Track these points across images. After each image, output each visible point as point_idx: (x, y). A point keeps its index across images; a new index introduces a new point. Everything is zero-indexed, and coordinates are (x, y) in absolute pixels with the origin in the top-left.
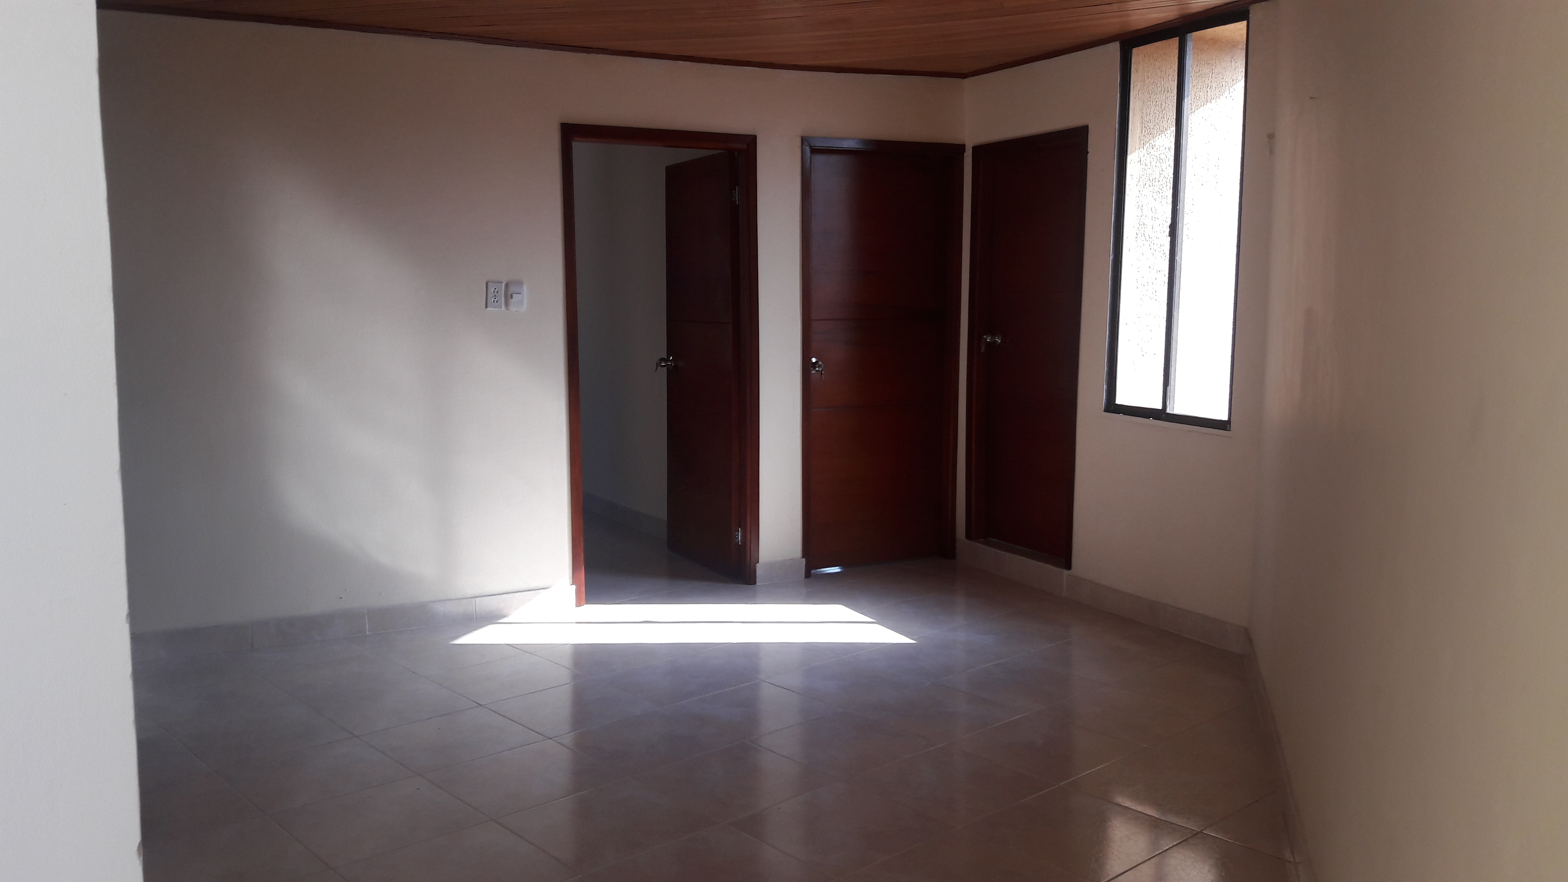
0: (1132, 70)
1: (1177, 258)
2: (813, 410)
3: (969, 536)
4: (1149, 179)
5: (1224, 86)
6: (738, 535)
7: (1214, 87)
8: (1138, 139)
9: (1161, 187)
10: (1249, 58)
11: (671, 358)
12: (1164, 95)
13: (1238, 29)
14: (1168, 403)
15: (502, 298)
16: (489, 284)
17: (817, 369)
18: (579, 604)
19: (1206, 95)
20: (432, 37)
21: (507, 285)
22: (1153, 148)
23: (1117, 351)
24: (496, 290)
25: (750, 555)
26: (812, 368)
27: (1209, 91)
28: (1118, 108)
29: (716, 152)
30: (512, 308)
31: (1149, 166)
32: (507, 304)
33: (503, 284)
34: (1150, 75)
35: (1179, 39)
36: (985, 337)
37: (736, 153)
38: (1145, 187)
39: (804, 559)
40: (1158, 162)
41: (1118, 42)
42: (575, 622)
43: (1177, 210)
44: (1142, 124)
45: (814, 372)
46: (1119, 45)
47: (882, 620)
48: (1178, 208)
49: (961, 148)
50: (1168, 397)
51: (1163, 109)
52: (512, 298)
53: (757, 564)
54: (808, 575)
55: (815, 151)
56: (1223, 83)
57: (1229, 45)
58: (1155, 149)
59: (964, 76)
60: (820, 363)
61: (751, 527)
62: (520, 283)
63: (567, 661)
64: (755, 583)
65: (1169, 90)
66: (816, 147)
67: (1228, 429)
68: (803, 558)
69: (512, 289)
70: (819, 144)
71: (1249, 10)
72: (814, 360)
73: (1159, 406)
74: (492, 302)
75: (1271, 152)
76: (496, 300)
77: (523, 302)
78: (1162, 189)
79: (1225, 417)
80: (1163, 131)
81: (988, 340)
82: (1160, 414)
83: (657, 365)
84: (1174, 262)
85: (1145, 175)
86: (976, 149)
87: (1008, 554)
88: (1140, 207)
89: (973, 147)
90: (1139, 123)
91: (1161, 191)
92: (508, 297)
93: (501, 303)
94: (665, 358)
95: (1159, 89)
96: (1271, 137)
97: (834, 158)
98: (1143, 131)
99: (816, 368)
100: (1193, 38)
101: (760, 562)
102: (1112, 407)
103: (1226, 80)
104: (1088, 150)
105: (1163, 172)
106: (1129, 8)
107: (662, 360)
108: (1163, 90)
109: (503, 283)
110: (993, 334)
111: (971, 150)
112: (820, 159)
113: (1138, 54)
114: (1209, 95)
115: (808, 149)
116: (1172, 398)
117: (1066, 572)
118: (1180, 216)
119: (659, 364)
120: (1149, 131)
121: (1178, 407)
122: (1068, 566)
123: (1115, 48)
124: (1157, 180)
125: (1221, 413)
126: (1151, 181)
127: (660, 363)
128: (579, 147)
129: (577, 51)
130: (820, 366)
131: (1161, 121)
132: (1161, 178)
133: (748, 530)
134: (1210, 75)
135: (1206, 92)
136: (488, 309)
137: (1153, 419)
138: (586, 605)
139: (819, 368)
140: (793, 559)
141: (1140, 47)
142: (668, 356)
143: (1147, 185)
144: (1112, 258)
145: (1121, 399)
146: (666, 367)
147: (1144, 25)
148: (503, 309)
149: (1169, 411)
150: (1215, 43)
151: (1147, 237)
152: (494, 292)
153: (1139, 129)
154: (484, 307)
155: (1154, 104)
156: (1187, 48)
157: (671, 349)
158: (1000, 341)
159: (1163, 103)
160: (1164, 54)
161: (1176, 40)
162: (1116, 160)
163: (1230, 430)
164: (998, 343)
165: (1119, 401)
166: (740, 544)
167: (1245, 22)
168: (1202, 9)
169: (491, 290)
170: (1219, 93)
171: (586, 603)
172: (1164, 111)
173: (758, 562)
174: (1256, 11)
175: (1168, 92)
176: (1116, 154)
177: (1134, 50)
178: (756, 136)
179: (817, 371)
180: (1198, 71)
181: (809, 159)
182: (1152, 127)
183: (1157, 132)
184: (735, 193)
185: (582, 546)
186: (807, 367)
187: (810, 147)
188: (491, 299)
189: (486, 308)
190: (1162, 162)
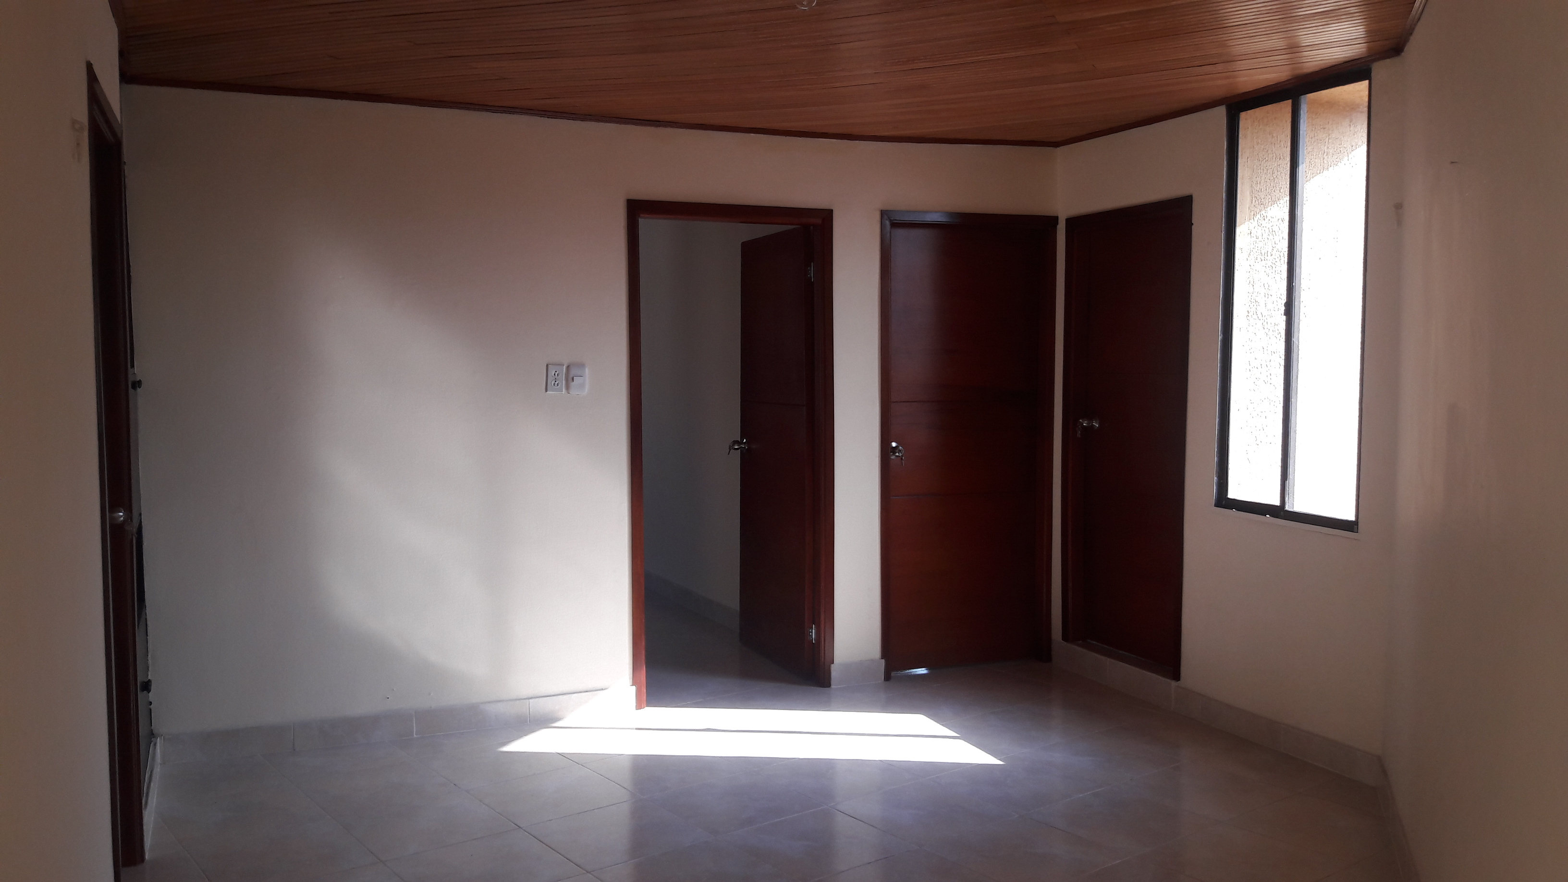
0: (1241, 135)
1: (1294, 339)
2: (895, 497)
3: (1065, 638)
4: (1261, 253)
5: (1342, 152)
6: (812, 633)
7: (1331, 154)
8: (1248, 209)
9: (1274, 262)
10: (1372, 123)
11: (745, 441)
12: (1276, 162)
13: (1358, 90)
14: (1287, 499)
15: (563, 382)
16: (549, 367)
17: (897, 454)
18: (639, 706)
19: (1322, 162)
21: (568, 368)
22: (1264, 219)
23: (1228, 440)
24: (557, 373)
25: (824, 654)
26: (892, 453)
27: (1326, 157)
28: (1225, 177)
29: (794, 227)
30: (573, 392)
31: (1260, 239)
32: (568, 387)
33: (565, 367)
34: (1260, 142)
35: (1293, 102)
36: (1081, 421)
37: (812, 227)
38: (1255, 261)
40: (1271, 235)
41: (1224, 105)
42: (635, 727)
43: (1292, 287)
44: (1251, 194)
45: (893, 457)
46: (1225, 109)
48: (1294, 284)
49: (1054, 220)
50: (1287, 492)
51: (1275, 177)
52: (573, 381)
53: (832, 665)
54: (887, 677)
55: (895, 225)
56: (1341, 149)
57: (1347, 109)
58: (1267, 220)
59: (1056, 144)
60: (901, 447)
61: (825, 624)
62: (581, 366)
64: (829, 686)
65: (1282, 157)
66: (896, 221)
67: (1356, 530)
68: (882, 659)
69: (573, 372)
70: (900, 218)
71: (1370, 69)
72: (894, 444)
73: (1277, 503)
74: (553, 384)
75: (1399, 223)
76: (557, 382)
77: (585, 383)
79: (1352, 517)
80: (1275, 201)
81: (1084, 424)
82: (1278, 512)
83: (730, 448)
84: (1291, 343)
85: (1257, 248)
86: (1070, 221)
87: (1109, 660)
88: (1252, 283)
89: (1066, 219)
90: (1248, 193)
91: (1274, 266)
92: (569, 379)
93: (562, 386)
94: (738, 441)
95: (1271, 156)
96: (1399, 206)
97: (915, 233)
98: (1254, 201)
100: (1308, 100)
101: (835, 663)
102: (1223, 501)
103: (1345, 146)
104: (1193, 222)
105: (1276, 245)
106: (1236, 68)
107: (735, 442)
108: (1275, 157)
109: (564, 365)
110: (1091, 419)
111: (1065, 222)
112: (902, 233)
113: (1247, 119)
114: (1325, 162)
115: (889, 224)
116: (1291, 494)
117: (1174, 683)
118: (1296, 294)
120: (1259, 201)
121: (1299, 504)
122: (1177, 677)
123: (1221, 112)
124: (1269, 254)
125: (1348, 513)
126: (1263, 255)
127: (733, 445)
128: (645, 224)
129: (643, 125)
130: (901, 451)
131: (1274, 190)
133: (822, 626)
135: (1322, 159)
136: (548, 392)
137: (1268, 515)
138: (647, 708)
139: (899, 453)
140: (871, 660)
141: (1249, 111)
142: (742, 438)
143: (1259, 260)
144: (1220, 338)
145: (1233, 493)
146: (740, 450)
147: (1250, 88)
148: (563, 393)
149: (1287, 508)
150: (1332, 106)
151: (1260, 316)
152: (554, 374)
153: (1249, 199)
154: (544, 390)
155: (1265, 171)
156: (1301, 112)
157: (745, 431)
158: (1097, 426)
159: (1276, 172)
160: (1275, 118)
161: (1289, 102)
162: (1223, 232)
163: (1357, 532)
164: (1096, 428)
165: (1231, 495)
166: (814, 642)
167: (1367, 82)
168: (1317, 69)
169: (552, 372)
170: (1337, 160)
171: (647, 706)
172: (1276, 180)
173: (833, 663)
174: (1379, 70)
175: (1280, 159)
176: (1223, 225)
177: (1243, 115)
178: (832, 210)
179: (897, 456)
180: (1313, 136)
181: (888, 235)
182: (1263, 197)
183: (1269, 202)
184: (811, 270)
185: (643, 643)
186: (886, 452)
187: (890, 220)
188: (551, 382)
189: (546, 391)
190: (1275, 235)
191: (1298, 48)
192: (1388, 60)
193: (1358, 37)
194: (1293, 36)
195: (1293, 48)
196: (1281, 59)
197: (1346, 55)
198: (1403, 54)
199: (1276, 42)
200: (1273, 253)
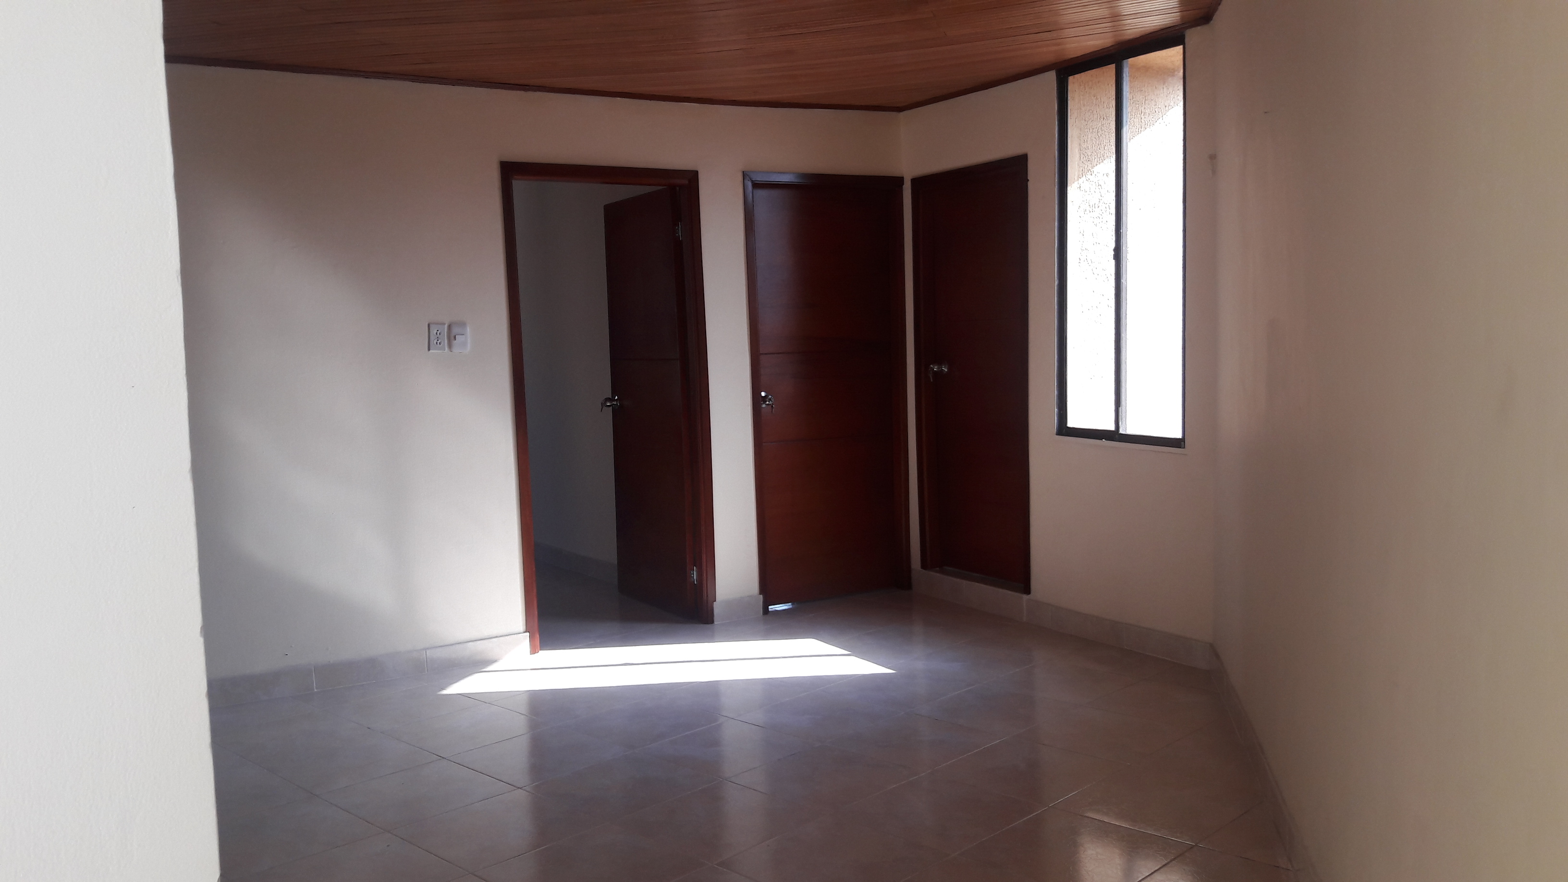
0: (1069, 98)
1: (1123, 281)
2: (764, 444)
3: (924, 566)
4: (1089, 205)
5: (1157, 112)
6: (693, 574)
7: (1147, 114)
8: (1077, 165)
9: (1101, 213)
10: (1187, 82)
11: (616, 398)
12: (1101, 122)
13: (1173, 55)
14: (1120, 423)
15: (445, 341)
16: (431, 325)
17: (768, 403)
18: (533, 651)
19: (1140, 121)
20: (367, 77)
21: (450, 327)
22: (1091, 174)
23: (1066, 375)
24: (439, 332)
25: (707, 593)
26: (762, 403)
27: (1143, 117)
28: (1056, 136)
29: (661, 188)
30: (456, 350)
31: (1088, 192)
32: (450, 346)
33: (446, 326)
34: (1086, 103)
35: (1116, 67)
36: (932, 366)
37: (678, 188)
38: (1085, 212)
39: (761, 596)
40: (1097, 188)
41: (1055, 70)
42: (530, 668)
43: (1120, 234)
44: (1080, 151)
45: (764, 406)
46: (1055, 73)
47: (856, 651)
48: (1121, 231)
49: (900, 181)
50: (1120, 418)
51: (1100, 135)
52: (455, 340)
53: (715, 603)
54: (766, 611)
55: (756, 185)
56: (1156, 110)
57: (1162, 74)
58: (1093, 175)
59: (899, 109)
60: (770, 397)
61: (707, 567)
62: (463, 324)
63: (523, 709)
64: (712, 622)
66: (757, 182)
67: (1183, 446)
68: (760, 594)
69: (455, 330)
70: (759, 178)
71: (1184, 35)
72: (763, 394)
73: (1112, 427)
74: (435, 343)
75: (1214, 172)
76: (439, 342)
77: (467, 341)
78: (1102, 214)
79: (1179, 435)
80: (1102, 159)
81: (935, 369)
82: (1113, 436)
83: (602, 405)
84: (1120, 284)
85: (1085, 201)
86: (915, 181)
87: (964, 582)
88: (1082, 232)
89: (911, 179)
90: (1077, 150)
91: (1101, 217)
92: (451, 338)
93: (444, 344)
94: (610, 398)
95: (1095, 116)
96: (1213, 157)
97: (775, 193)
98: (1082, 158)
99: (766, 402)
100: (1130, 63)
101: (717, 600)
102: (1063, 430)
103: (1159, 107)
104: (1029, 178)
105: (1102, 198)
106: (1068, 35)
107: (607, 399)
108: (1099, 117)
109: (445, 324)
110: (940, 364)
111: (910, 182)
112: (761, 193)
113: (1075, 83)
114: (1143, 121)
115: (749, 184)
116: (1124, 419)
117: (1025, 597)
118: (1123, 240)
119: (603, 405)
120: (1087, 158)
121: (1130, 428)
122: (1027, 590)
123: (1051, 77)
124: (1096, 206)
125: (1176, 433)
126: (1091, 206)
127: (605, 403)
128: (519, 185)
129: (513, 89)
130: (770, 400)
131: (1099, 147)
132: (1101, 203)
133: (704, 567)
134: (1144, 101)
135: (1140, 119)
136: (430, 351)
137: (1105, 439)
138: (540, 652)
139: (769, 402)
140: (751, 596)
141: (1076, 76)
142: (613, 395)
143: (1088, 212)
144: (1056, 283)
145: (1073, 422)
146: (611, 407)
147: (1079, 53)
148: (446, 351)
149: (1121, 431)
150: (1146, 69)
151: (1090, 262)
152: (436, 333)
153: (1078, 156)
154: (427, 349)
155: (1091, 130)
156: (1124, 75)
157: (615, 388)
158: (946, 370)
159: (1100, 130)
160: (1099, 82)
161: (1112, 67)
162: (1056, 186)
163: (1184, 448)
164: (945, 372)
165: (1071, 423)
166: (695, 583)
167: (1181, 47)
168: (1138, 36)
169: (434, 331)
170: (1153, 119)
171: (540, 650)
172: (1101, 138)
173: (715, 601)
174: (1193, 36)
175: (1104, 118)
176: (1056, 180)
177: (1071, 79)
178: (697, 172)
179: (768, 404)
180: (1132, 97)
181: (751, 195)
182: (1090, 154)
183: (1095, 158)
184: (678, 229)
185: (535, 591)
186: (757, 401)
187: (752, 181)
188: (434, 341)
189: (429, 350)
190: (1100, 188)
191: (1118, 17)
192: (1199, 28)
193: (1174, 6)
194: (1114, 7)
195: (1116, 17)
196: (1106, 26)
197: (1163, 23)
198: (1212, 22)
199: (1101, 11)
200: (1100, 205)
